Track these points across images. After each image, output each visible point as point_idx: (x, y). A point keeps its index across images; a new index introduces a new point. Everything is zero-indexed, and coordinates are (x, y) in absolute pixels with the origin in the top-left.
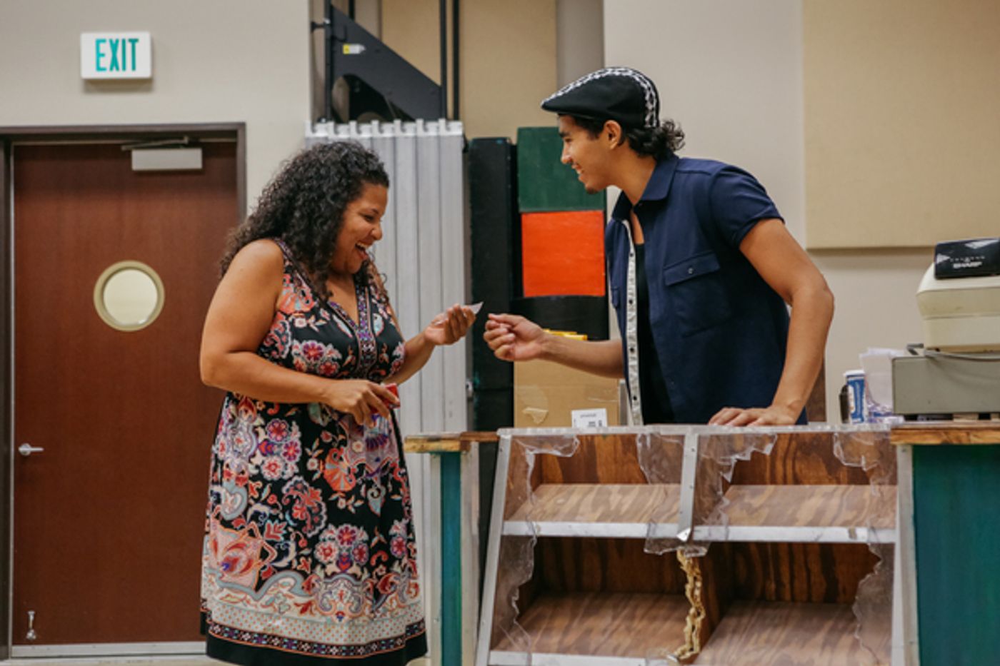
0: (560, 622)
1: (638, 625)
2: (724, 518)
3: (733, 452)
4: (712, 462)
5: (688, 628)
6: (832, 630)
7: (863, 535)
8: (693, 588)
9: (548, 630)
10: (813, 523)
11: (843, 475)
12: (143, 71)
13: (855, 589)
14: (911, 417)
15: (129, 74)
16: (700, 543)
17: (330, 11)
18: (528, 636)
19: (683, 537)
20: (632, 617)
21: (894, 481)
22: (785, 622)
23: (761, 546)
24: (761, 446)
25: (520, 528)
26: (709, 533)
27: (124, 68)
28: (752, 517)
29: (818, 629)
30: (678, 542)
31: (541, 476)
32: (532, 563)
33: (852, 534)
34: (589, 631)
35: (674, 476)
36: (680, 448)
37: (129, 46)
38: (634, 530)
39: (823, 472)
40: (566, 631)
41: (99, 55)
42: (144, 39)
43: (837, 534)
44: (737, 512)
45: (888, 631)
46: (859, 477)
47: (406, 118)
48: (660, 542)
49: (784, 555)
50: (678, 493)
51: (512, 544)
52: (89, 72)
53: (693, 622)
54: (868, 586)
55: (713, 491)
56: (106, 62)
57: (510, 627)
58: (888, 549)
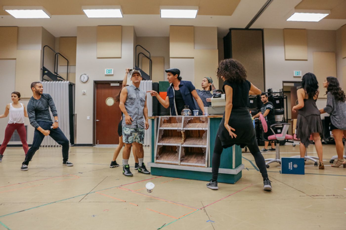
0: (166, 140)
1: (176, 140)
2: (187, 127)
3: (188, 119)
4: (186, 120)
5: (182, 140)
6: (199, 140)
7: (204, 129)
8: (183, 136)
9: (165, 141)
10: (198, 127)
11: (201, 122)
12: (112, 74)
13: (202, 135)
14: (210, 114)
15: (110, 74)
16: (184, 130)
17: (136, 66)
18: (162, 141)
19: (182, 129)
20: (175, 139)
21: (207, 122)
22: (194, 140)
23: (191, 130)
24: (192, 118)
25: (161, 128)
26: (185, 129)
27: (110, 73)
28: (190, 127)
29: (198, 140)
30: (181, 130)
31: (164, 122)
32: (163, 133)
33: (202, 129)
34: (170, 141)
35: (181, 122)
36: (181, 119)
37: (111, 71)
38: (176, 128)
39: (199, 122)
40: (167, 141)
41: (107, 72)
42: (113, 70)
43: (200, 129)
44: (188, 126)
45: (206, 140)
46: (203, 122)
47: (145, 80)
48: (179, 130)
49: (194, 131)
50: (181, 125)
51: (160, 130)
52: (106, 74)
53: (183, 140)
54: (204, 135)
55: (186, 124)
56: (108, 72)
57: (160, 140)
58: (207, 130)
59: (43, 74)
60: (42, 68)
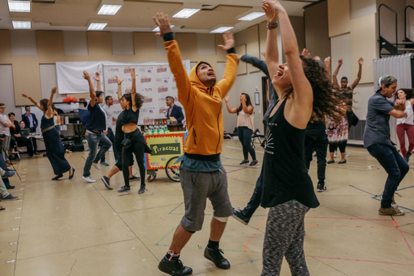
59: (381, 47)
60: (379, 39)
